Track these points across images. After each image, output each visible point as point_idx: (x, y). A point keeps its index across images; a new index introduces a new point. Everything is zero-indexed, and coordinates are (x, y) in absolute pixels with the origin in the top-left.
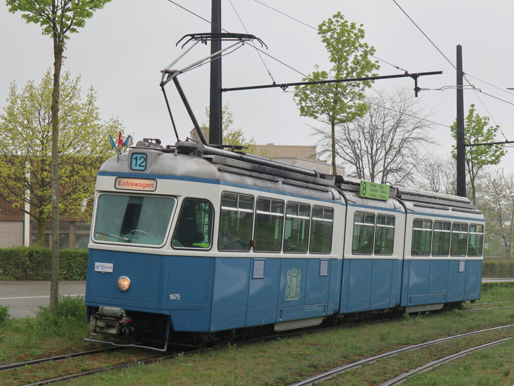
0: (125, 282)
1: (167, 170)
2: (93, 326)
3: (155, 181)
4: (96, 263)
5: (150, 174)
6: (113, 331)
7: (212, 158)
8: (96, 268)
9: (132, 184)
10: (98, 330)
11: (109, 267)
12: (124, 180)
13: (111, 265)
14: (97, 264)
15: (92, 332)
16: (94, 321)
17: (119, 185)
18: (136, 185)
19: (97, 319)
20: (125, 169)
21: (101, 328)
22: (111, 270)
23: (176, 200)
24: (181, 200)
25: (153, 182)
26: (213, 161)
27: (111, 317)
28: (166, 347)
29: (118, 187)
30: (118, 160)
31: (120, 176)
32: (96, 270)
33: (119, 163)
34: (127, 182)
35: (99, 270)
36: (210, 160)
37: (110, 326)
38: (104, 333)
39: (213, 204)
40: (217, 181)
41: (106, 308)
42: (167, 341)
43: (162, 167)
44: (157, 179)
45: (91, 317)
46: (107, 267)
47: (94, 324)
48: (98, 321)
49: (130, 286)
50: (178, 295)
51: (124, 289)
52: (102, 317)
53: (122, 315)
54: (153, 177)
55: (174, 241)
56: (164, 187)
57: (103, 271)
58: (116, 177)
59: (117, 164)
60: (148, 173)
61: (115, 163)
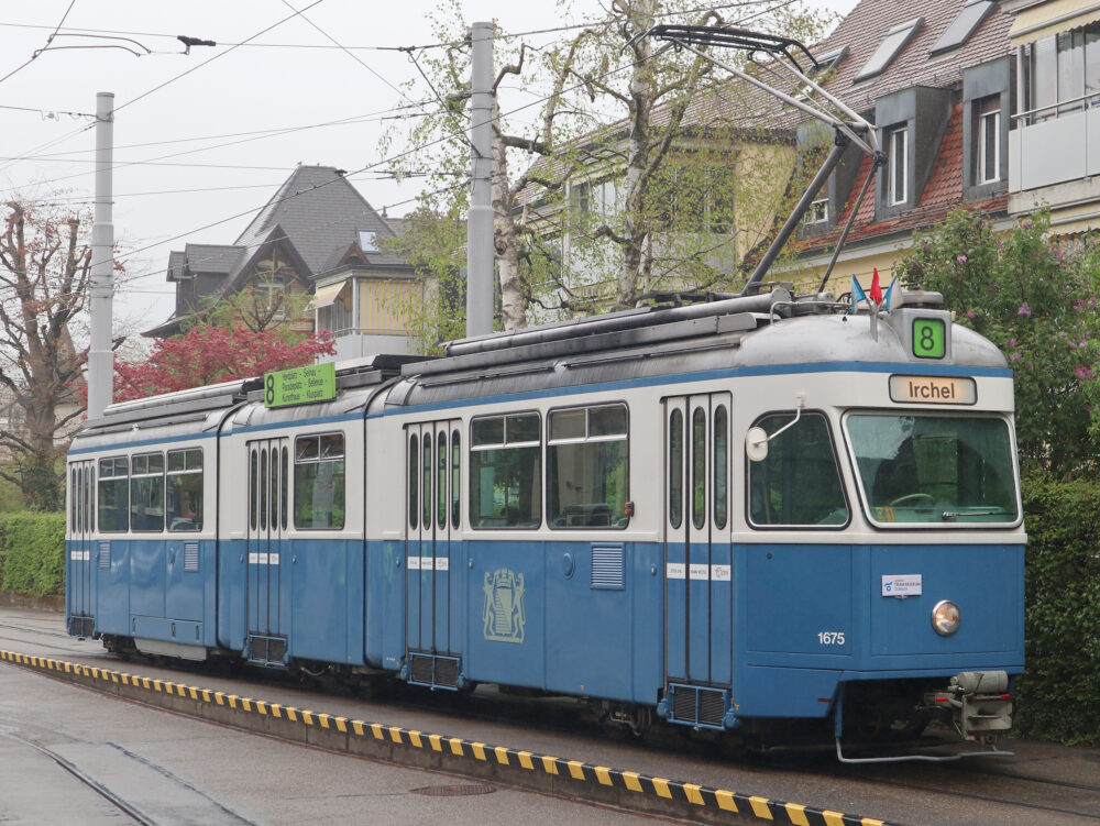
2: (967, 719)
3: (970, 383)
4: (884, 577)
5: (955, 365)
6: (1002, 724)
8: (884, 589)
9: (927, 391)
10: (971, 729)
11: (912, 584)
13: (918, 578)
14: (886, 579)
17: (897, 392)
20: (902, 355)
21: (974, 721)
22: (917, 591)
23: (1007, 422)
27: (986, 694)
29: (895, 396)
30: (876, 333)
31: (897, 371)
32: (886, 592)
35: (893, 592)
38: (986, 732)
44: (975, 378)
46: (909, 585)
47: (967, 716)
53: (1005, 685)
54: (965, 373)
56: (991, 394)
57: (903, 593)
58: (889, 374)
59: (878, 345)
60: (952, 363)
61: (872, 342)
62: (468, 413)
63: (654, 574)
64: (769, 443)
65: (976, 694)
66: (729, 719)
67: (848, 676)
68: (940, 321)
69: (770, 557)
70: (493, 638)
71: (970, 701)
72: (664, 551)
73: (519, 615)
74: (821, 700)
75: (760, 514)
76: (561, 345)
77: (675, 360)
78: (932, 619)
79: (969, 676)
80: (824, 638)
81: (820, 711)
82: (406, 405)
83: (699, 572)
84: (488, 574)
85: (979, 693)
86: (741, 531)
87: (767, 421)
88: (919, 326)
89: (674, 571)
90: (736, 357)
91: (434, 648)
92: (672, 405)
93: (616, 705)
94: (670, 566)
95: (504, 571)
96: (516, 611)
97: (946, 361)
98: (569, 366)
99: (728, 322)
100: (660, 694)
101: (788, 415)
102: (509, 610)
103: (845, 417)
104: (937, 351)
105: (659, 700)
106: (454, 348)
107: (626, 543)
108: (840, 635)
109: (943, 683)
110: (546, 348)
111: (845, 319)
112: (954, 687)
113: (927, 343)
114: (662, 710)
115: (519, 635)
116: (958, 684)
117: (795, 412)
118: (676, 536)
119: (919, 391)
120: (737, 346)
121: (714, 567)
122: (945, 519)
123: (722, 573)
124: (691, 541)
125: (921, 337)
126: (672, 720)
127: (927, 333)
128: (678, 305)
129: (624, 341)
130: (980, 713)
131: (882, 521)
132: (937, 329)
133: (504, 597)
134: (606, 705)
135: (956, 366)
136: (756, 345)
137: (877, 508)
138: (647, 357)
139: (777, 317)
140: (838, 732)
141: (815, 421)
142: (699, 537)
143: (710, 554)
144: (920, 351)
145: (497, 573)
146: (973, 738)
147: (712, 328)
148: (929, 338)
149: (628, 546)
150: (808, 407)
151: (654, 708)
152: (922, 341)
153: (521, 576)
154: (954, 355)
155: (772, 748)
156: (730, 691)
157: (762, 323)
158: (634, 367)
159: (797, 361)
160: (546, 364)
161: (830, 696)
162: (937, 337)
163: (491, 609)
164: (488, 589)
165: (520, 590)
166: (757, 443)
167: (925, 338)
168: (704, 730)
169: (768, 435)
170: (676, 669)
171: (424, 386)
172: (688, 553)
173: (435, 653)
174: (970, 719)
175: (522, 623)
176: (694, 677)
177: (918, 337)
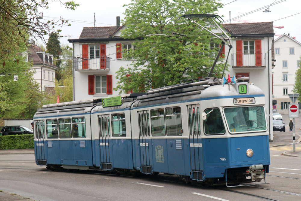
10: (254, 178)
12: (238, 99)
17: (235, 102)
20: (236, 93)
23: (264, 107)
25: (253, 99)
27: (258, 170)
31: (235, 98)
33: (231, 90)
37: (258, 175)
38: (258, 179)
44: (255, 97)
52: (254, 171)
53: (262, 168)
58: (233, 98)
59: (230, 92)
60: (249, 94)
61: (229, 91)
62: (150, 109)
63: (188, 146)
64: (207, 115)
65: (255, 170)
66: (203, 178)
67: (227, 168)
68: (246, 85)
69: (209, 141)
70: (158, 162)
71: (253, 172)
72: (189, 141)
73: (162, 156)
74: (222, 173)
75: (207, 132)
76: (168, 92)
77: (189, 96)
78: (246, 153)
79: (253, 166)
80: (222, 159)
81: (222, 176)
82: (137, 107)
83: (196, 145)
84: (156, 147)
85: (256, 170)
86: (203, 136)
87: (206, 111)
88: (240, 87)
89: (191, 145)
90: (200, 96)
91: (147, 164)
92: (189, 107)
93: (183, 176)
94: (191, 144)
95: (159, 146)
96: (162, 155)
97: (248, 94)
98: (169, 98)
99: (199, 87)
100: (190, 173)
101: (211, 109)
102: (161, 155)
103: (223, 109)
104: (245, 92)
105: (190, 175)
106: (148, 92)
107: (182, 139)
108: (225, 158)
109: (248, 168)
110: (165, 93)
111: (223, 86)
112: (250, 169)
113: (243, 90)
114: (191, 177)
115: (163, 161)
116: (251, 168)
117: (212, 108)
118: (191, 137)
119: (241, 101)
120: (200, 93)
121: (199, 144)
122: (248, 130)
123: (200, 145)
124: (194, 138)
125: (241, 89)
126: (193, 179)
127: (242, 88)
128: (193, 82)
129: (180, 92)
130: (256, 175)
131: (232, 132)
132: (245, 87)
133: (159, 151)
134: (181, 176)
135: (250, 95)
136: (204, 93)
137: (232, 129)
138: (184, 96)
139: (209, 86)
140: (226, 181)
141: (217, 110)
142: (196, 137)
143: (198, 141)
144: (241, 92)
145: (158, 146)
146: (254, 180)
147: (196, 89)
148: (243, 89)
149: (183, 140)
150: (215, 107)
151: (190, 177)
152: (241, 90)
153: (162, 147)
154: (249, 92)
155: (214, 185)
156: (203, 172)
157: (206, 88)
158: (181, 98)
159: (212, 97)
160: (165, 97)
161: (224, 172)
162: (245, 89)
163: (157, 155)
164: (156, 150)
165: (162, 150)
166: (204, 116)
168: (199, 181)
169: (206, 114)
170: (193, 168)
171: (141, 102)
172: (194, 141)
173: (147, 166)
174: (254, 176)
175: (163, 158)
176: (197, 169)
177: (240, 89)
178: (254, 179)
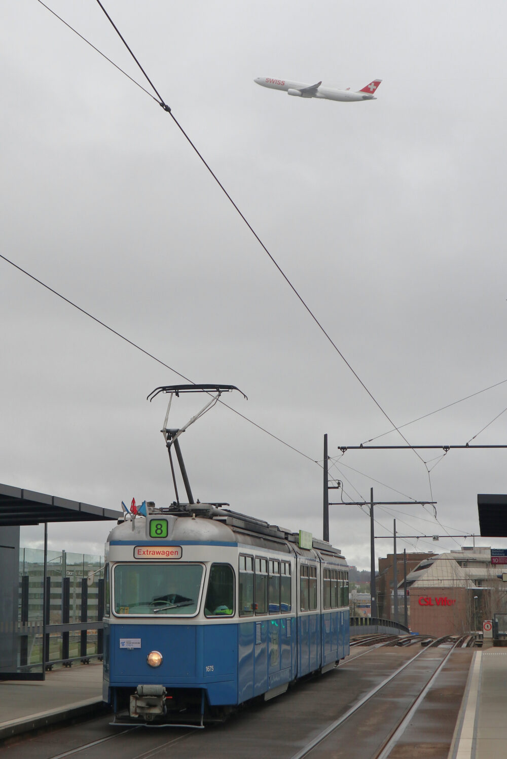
0: (155, 657)
1: (192, 536)
2: (134, 707)
5: (172, 541)
6: (156, 711)
7: (226, 520)
8: (121, 645)
9: (154, 553)
10: (138, 711)
11: (135, 643)
12: (144, 549)
13: (139, 640)
14: (121, 640)
15: (133, 713)
16: (134, 701)
17: (138, 554)
18: (158, 553)
19: (137, 699)
20: (144, 537)
21: (142, 708)
22: (139, 646)
23: (204, 566)
24: (209, 566)
25: (178, 549)
26: (227, 522)
27: (151, 696)
28: (202, 724)
29: (137, 556)
30: (134, 528)
31: (139, 544)
32: (121, 647)
33: (136, 530)
34: (147, 551)
35: (125, 647)
36: (224, 522)
37: (151, 706)
38: (147, 714)
39: (233, 567)
40: (235, 544)
41: (145, 686)
42: (202, 717)
43: (184, 533)
44: (182, 546)
45: (131, 698)
46: (134, 643)
47: (134, 705)
48: (138, 701)
49: (162, 661)
50: (212, 667)
51: (156, 665)
52: (141, 696)
53: (164, 693)
54: (177, 544)
55: (206, 609)
56: (190, 554)
57: (130, 647)
58: (135, 546)
59: (133, 532)
60: (171, 539)
61: (131, 531)
68: (166, 520)
78: (149, 661)
88: (154, 524)
97: (169, 538)
103: (114, 567)
104: (164, 534)
113: (159, 531)
119: (151, 553)
125: (156, 528)
127: (159, 527)
130: (146, 705)
131: (120, 614)
132: (164, 524)
144: (154, 534)
148: (160, 529)
152: (156, 531)
154: (172, 536)
162: (164, 529)
167: (158, 529)
177: (154, 529)
178: (136, 713)
